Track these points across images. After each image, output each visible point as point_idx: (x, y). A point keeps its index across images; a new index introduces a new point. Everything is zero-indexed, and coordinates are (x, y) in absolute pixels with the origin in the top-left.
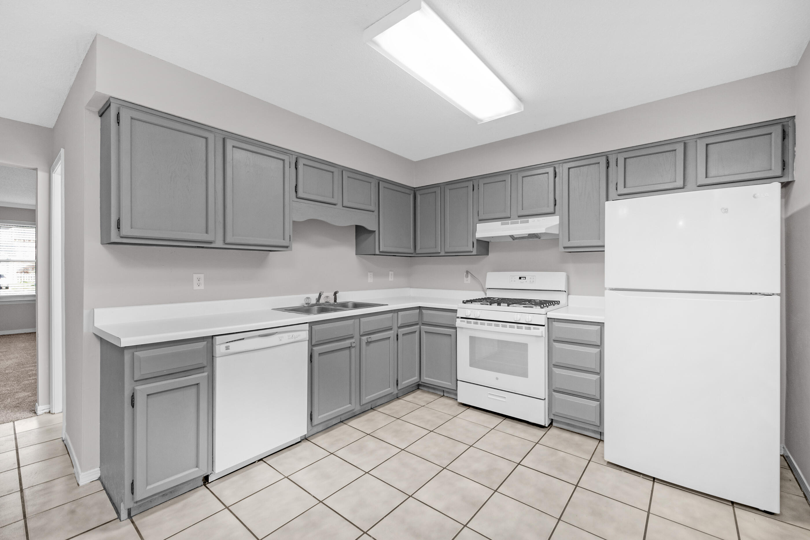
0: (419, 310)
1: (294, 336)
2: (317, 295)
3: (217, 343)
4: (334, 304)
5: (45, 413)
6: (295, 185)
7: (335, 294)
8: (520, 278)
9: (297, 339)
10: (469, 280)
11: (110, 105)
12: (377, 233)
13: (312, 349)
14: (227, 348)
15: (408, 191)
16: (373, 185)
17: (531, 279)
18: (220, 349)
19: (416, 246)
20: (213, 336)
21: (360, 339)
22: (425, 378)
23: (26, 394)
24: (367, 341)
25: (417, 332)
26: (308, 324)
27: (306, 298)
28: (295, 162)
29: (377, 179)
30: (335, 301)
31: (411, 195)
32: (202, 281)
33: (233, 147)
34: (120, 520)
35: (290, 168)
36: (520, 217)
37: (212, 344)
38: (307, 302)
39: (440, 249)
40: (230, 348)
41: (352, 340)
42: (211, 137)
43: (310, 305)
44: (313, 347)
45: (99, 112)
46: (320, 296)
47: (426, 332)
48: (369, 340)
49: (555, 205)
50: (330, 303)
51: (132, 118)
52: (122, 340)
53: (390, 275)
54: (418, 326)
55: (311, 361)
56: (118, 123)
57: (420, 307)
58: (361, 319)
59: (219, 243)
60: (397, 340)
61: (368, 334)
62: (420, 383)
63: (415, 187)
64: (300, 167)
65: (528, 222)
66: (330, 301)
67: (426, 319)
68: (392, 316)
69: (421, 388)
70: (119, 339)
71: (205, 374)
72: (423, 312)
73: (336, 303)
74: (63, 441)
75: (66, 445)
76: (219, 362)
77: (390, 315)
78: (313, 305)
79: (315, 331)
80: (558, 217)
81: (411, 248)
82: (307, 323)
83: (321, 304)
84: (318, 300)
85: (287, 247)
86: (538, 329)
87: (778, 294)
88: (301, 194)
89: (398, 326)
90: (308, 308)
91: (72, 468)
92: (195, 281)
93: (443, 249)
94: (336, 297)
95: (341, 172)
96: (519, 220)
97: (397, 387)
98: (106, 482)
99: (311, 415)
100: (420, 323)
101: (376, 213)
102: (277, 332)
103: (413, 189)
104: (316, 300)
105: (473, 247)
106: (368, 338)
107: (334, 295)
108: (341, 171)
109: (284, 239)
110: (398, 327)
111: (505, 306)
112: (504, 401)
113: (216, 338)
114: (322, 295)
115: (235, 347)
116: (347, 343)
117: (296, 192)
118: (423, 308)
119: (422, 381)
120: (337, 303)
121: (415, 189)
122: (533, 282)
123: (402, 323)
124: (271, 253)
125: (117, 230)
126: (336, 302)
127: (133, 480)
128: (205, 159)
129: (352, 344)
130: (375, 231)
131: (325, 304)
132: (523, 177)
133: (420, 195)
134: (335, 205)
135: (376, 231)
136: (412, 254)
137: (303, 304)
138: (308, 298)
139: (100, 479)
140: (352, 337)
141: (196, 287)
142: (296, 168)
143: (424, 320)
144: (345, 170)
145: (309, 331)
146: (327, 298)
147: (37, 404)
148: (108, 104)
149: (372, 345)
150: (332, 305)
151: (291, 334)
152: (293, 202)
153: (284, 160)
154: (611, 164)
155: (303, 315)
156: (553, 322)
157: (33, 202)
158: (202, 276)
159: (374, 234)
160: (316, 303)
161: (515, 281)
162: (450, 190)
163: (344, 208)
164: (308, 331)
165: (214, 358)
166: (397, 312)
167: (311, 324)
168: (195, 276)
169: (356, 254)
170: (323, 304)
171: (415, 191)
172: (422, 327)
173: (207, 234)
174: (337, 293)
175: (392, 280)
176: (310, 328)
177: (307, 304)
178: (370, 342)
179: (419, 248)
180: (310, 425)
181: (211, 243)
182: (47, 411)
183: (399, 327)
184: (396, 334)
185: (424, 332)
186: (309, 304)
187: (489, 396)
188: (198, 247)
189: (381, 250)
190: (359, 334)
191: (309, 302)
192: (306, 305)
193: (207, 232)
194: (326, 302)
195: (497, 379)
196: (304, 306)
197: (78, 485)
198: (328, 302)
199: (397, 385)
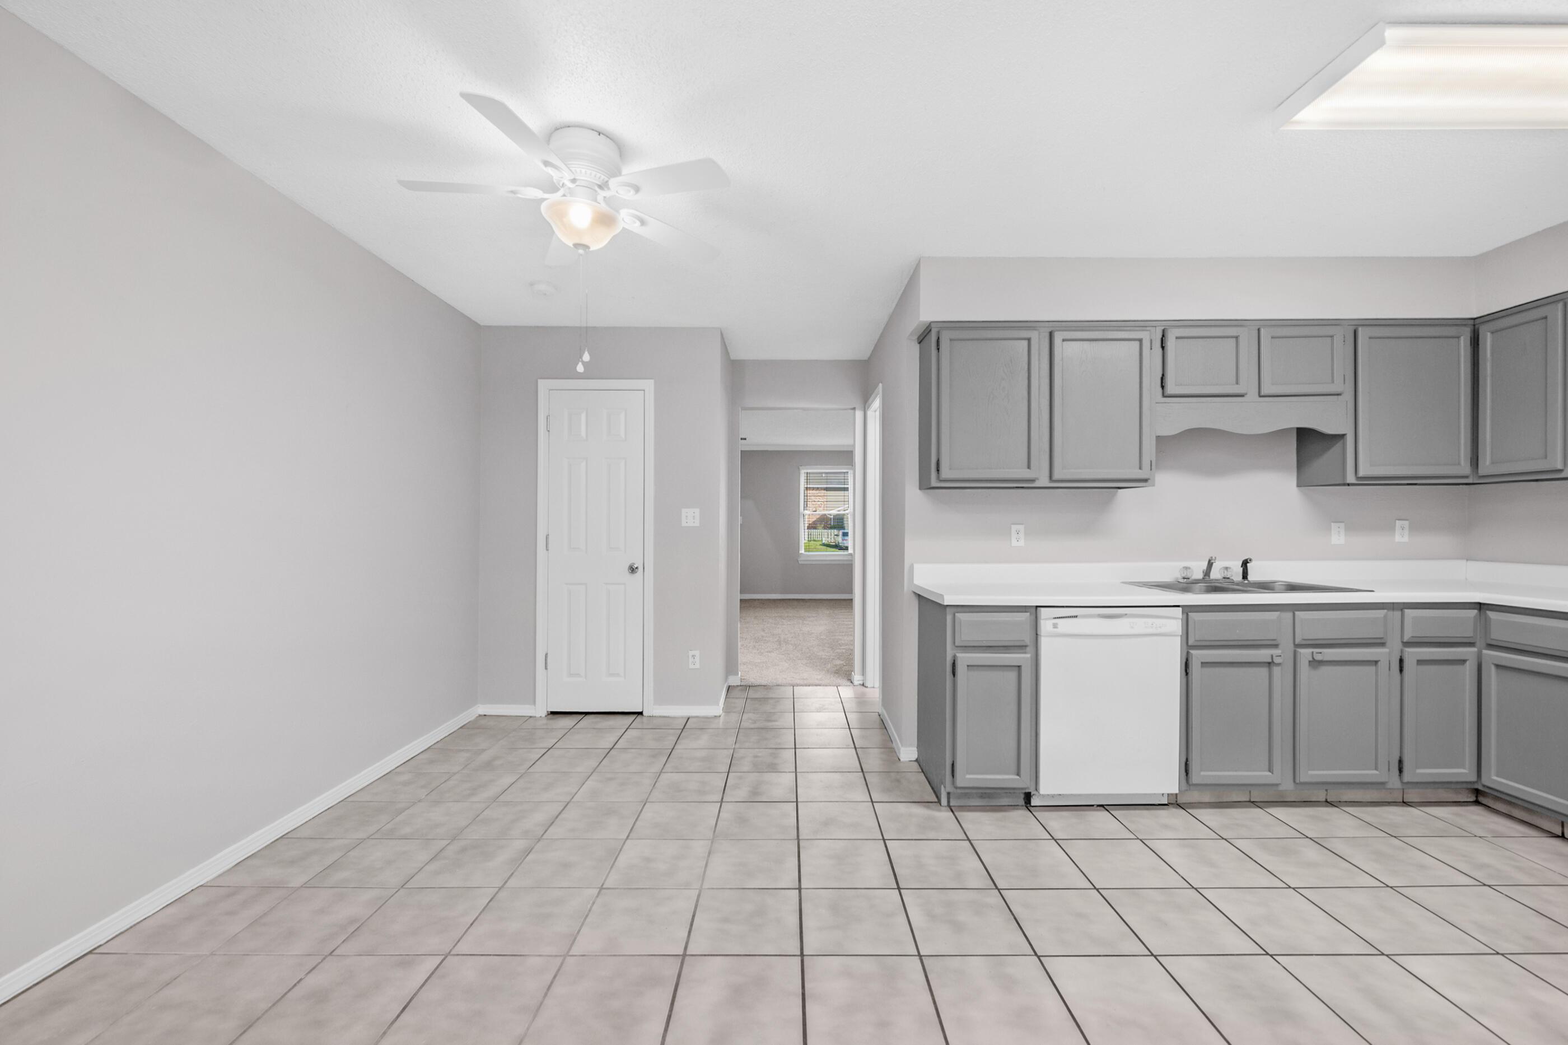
0: (1476, 611)
1: (1154, 625)
2: (1204, 565)
3: (1042, 617)
4: (1242, 582)
5: (860, 684)
6: (1161, 376)
7: (1245, 564)
9: (1159, 631)
11: (930, 330)
12: (1350, 438)
13: (1188, 653)
14: (1055, 626)
15: (1452, 331)
16: (1338, 340)
18: (1046, 625)
19: (1478, 457)
20: (1037, 607)
21: (1295, 653)
22: (1495, 778)
23: (842, 662)
24: (1313, 658)
25: (1468, 662)
26: (1180, 609)
27: (1184, 567)
28: (1161, 336)
29: (1348, 325)
30: (1245, 576)
31: (1462, 338)
32: (1022, 535)
33: (1064, 340)
34: (941, 805)
35: (1151, 349)
37: (1036, 617)
38: (1183, 575)
39: (1560, 460)
40: (1059, 626)
41: (1275, 652)
42: (1034, 335)
43: (1189, 580)
44: (1190, 649)
45: (918, 338)
46: (1210, 564)
47: (1497, 666)
48: (1318, 657)
50: (1232, 580)
51: (951, 340)
52: (945, 597)
53: (1397, 528)
54: (1474, 649)
55: (1187, 674)
56: (938, 349)
57: (1480, 604)
58: (1297, 613)
59: (1044, 481)
60: (1401, 670)
61: (1317, 645)
62: (1480, 788)
63: (1475, 316)
64: (1171, 343)
66: (1232, 576)
67: (1497, 635)
68: (1385, 616)
69: (1484, 802)
70: (942, 596)
71: (1028, 656)
72: (1491, 617)
73: (1246, 582)
74: (880, 715)
75: (883, 720)
76: (1044, 643)
77: (1380, 613)
78: (1197, 582)
79: (1195, 622)
81: (1459, 464)
82: (1178, 606)
83: (1212, 580)
84: (1207, 572)
85: (1146, 480)
88: (1170, 389)
89: (1405, 641)
90: (1185, 585)
91: (891, 743)
92: (1014, 535)
94: (1247, 569)
95: (1257, 331)
97: (1400, 775)
98: (924, 765)
99: (1186, 764)
100: (1481, 643)
101: (1349, 396)
102: (1126, 614)
103: (1472, 322)
104: (1203, 572)
106: (1314, 653)
107: (1242, 566)
108: (1257, 328)
109: (1140, 468)
110: (1403, 642)
113: (1040, 610)
114: (1214, 564)
115: (1065, 626)
116: (1263, 655)
117: (1163, 387)
118: (1490, 607)
119: (1485, 781)
120: (1248, 581)
121: (1476, 320)
123: (1414, 635)
124: (1119, 490)
125: (937, 472)
126: (1247, 578)
127: (953, 761)
128: (1026, 367)
129: (1274, 657)
130: (1343, 436)
131: (1221, 581)
133: (1489, 334)
134: (1242, 396)
135: (1348, 435)
136: (1467, 477)
137: (1177, 578)
138: (1186, 568)
139: (917, 760)
140: (1276, 646)
141: (1014, 543)
142: (1163, 348)
143: (1493, 637)
144: (1265, 326)
145: (1182, 621)
146: (1227, 571)
147: (853, 673)
148: (929, 330)
149: (1325, 670)
150: (1238, 584)
151: (1150, 621)
152: (1157, 404)
153: (1140, 341)
155: (1172, 593)
157: (851, 442)
158: (1021, 528)
159: (1342, 441)
160: (1203, 578)
163: (1264, 399)
164: (1180, 620)
165: (1039, 637)
166: (1402, 610)
167: (1188, 610)
168: (1014, 528)
169: (1298, 486)
170: (1217, 580)
171: (1477, 326)
172: (1485, 652)
173: (1029, 470)
174: (1248, 563)
175: (1406, 539)
176: (1185, 615)
177: (1184, 578)
178: (1321, 663)
179: (1488, 463)
180: (1184, 781)
181: (1033, 481)
182: (861, 682)
183: (1407, 644)
184: (1399, 657)
185: (1493, 668)
186: (1189, 578)
188: (1016, 487)
189: (1361, 474)
190: (1292, 642)
191: (1189, 575)
192: (1182, 581)
193: (1029, 467)
194: (1224, 578)
196: (1179, 582)
197: (899, 760)
198: (1228, 578)
199: (1401, 770)
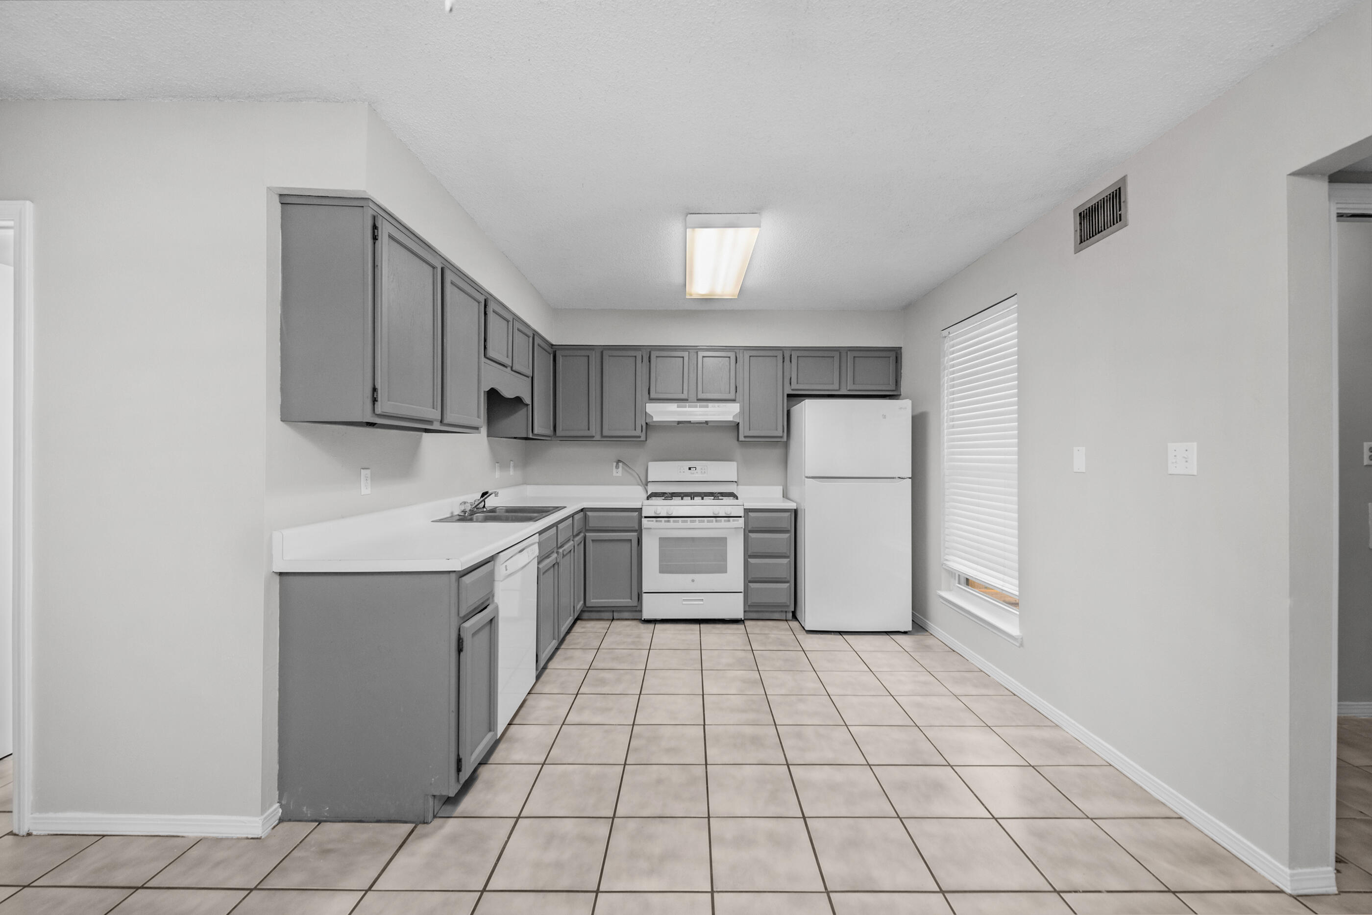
0: (584, 513)
8: (690, 469)
10: (618, 473)
12: (531, 406)
15: (549, 350)
16: (528, 339)
17: (702, 469)
19: (556, 426)
21: (558, 553)
22: (592, 601)
25: (582, 541)
27: (462, 502)
29: (531, 331)
30: (484, 506)
31: (551, 355)
34: (428, 823)
36: (699, 400)
39: (594, 432)
41: (555, 555)
47: (593, 540)
48: (563, 554)
49: (736, 392)
54: (583, 534)
57: (584, 508)
58: (558, 526)
60: (574, 552)
61: (562, 545)
62: (584, 609)
63: (555, 344)
65: (707, 407)
67: (592, 524)
71: (494, 605)
72: (589, 515)
77: (571, 520)
78: (472, 513)
80: (739, 404)
81: (550, 429)
82: (537, 533)
86: (738, 521)
87: (910, 478)
90: (470, 516)
93: (599, 433)
96: (698, 404)
100: (584, 530)
101: (531, 380)
103: (553, 347)
105: (642, 431)
106: (562, 551)
111: (688, 500)
112: (702, 604)
118: (588, 510)
119: (588, 605)
121: (555, 346)
122: (705, 472)
123: (576, 531)
127: (457, 754)
130: (529, 405)
132: (703, 357)
133: (562, 356)
136: (551, 436)
138: (465, 503)
143: (590, 526)
149: (564, 560)
154: (785, 359)
156: (749, 513)
159: (525, 409)
161: (684, 472)
162: (609, 356)
163: (513, 373)
165: (499, 583)
166: (574, 517)
169: (488, 436)
171: (555, 350)
172: (587, 534)
175: (513, 473)
179: (561, 430)
183: (575, 536)
184: (574, 545)
185: (591, 541)
186: (466, 512)
187: (684, 603)
189: (535, 432)
190: (557, 546)
191: (466, 509)
195: (693, 581)
197: (257, 838)
